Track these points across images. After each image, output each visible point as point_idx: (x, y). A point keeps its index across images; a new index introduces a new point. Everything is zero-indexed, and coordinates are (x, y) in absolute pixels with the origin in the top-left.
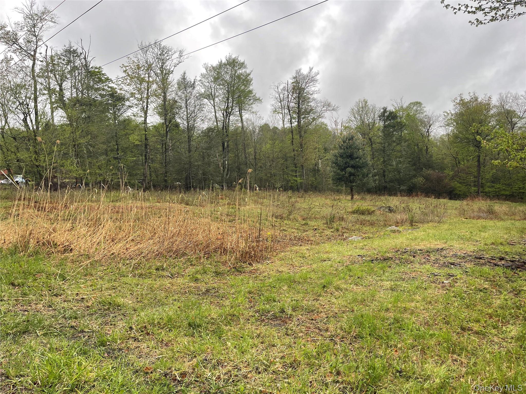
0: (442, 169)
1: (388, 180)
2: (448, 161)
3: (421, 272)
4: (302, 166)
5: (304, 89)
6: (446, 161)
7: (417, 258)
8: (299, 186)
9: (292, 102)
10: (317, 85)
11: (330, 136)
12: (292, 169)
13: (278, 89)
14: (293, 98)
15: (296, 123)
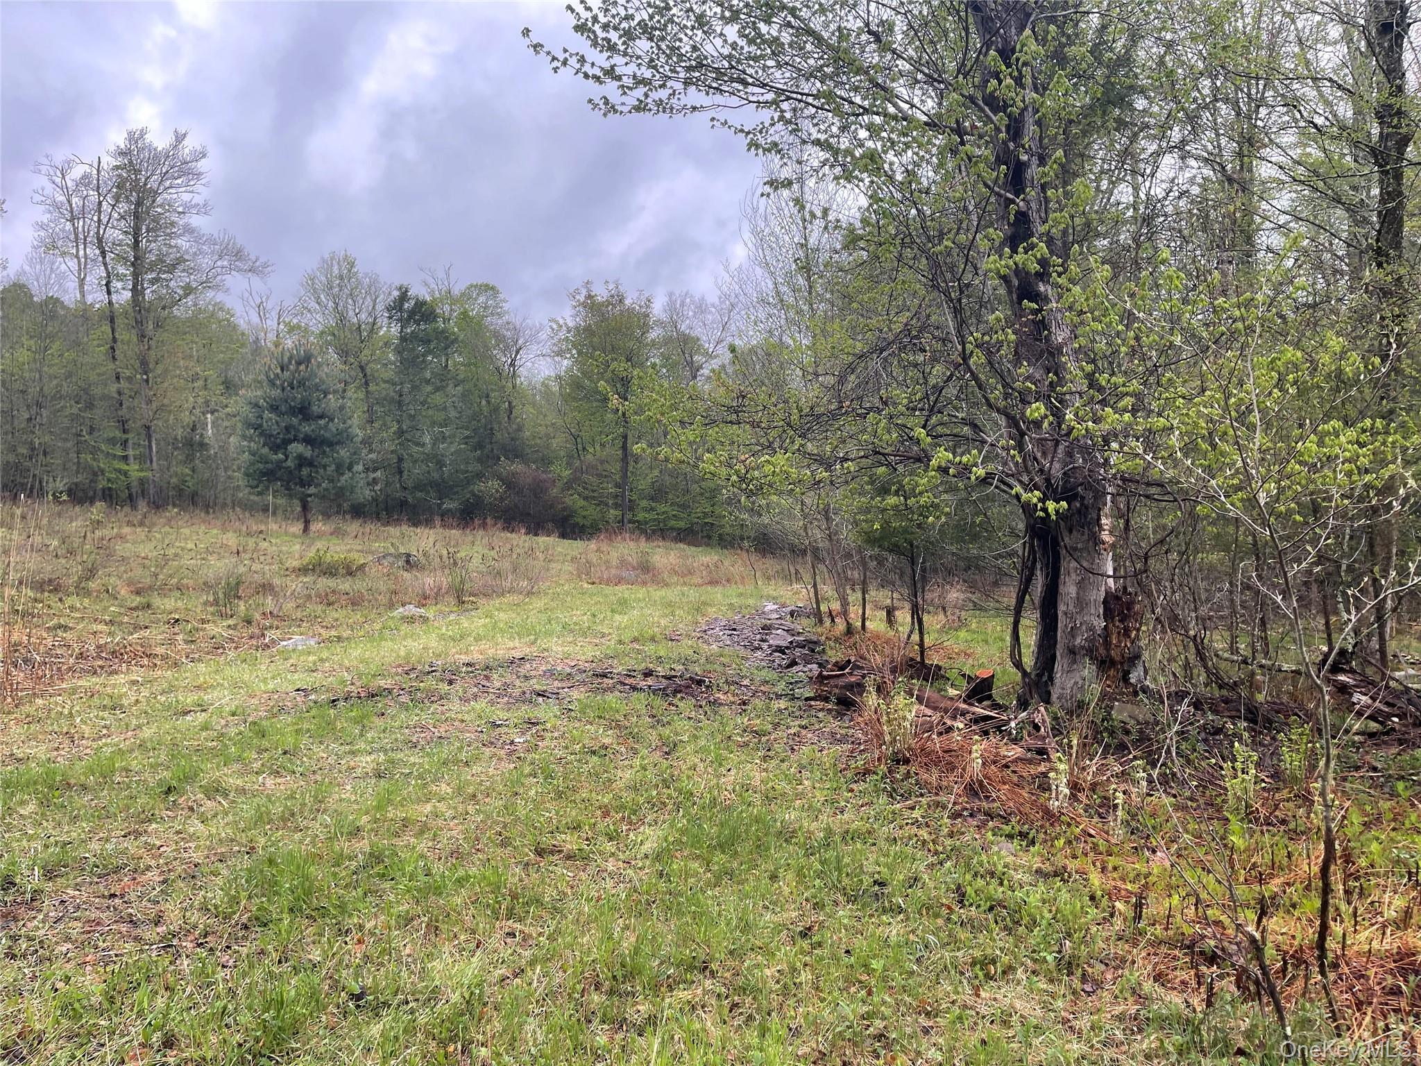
0: (546, 461)
1: (410, 484)
2: (559, 442)
3: (463, 721)
4: (148, 428)
5: (156, 193)
6: (554, 443)
7: (458, 686)
8: (134, 490)
9: (113, 227)
10: (199, 188)
11: (243, 346)
12: (111, 435)
13: (63, 177)
14: (116, 215)
15: (128, 295)
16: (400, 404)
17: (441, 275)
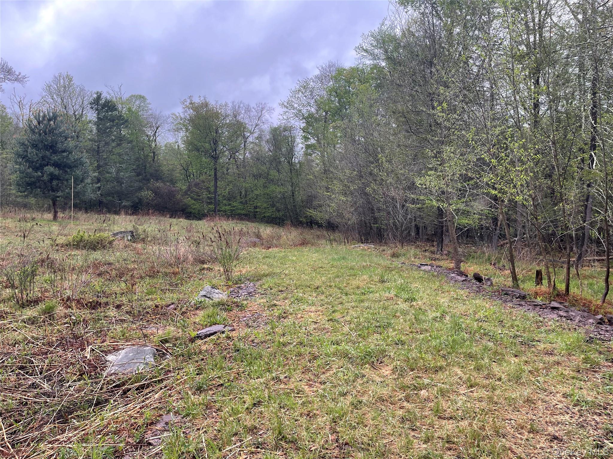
0: (173, 182)
2: (177, 174)
16: (98, 152)
17: (117, 89)
